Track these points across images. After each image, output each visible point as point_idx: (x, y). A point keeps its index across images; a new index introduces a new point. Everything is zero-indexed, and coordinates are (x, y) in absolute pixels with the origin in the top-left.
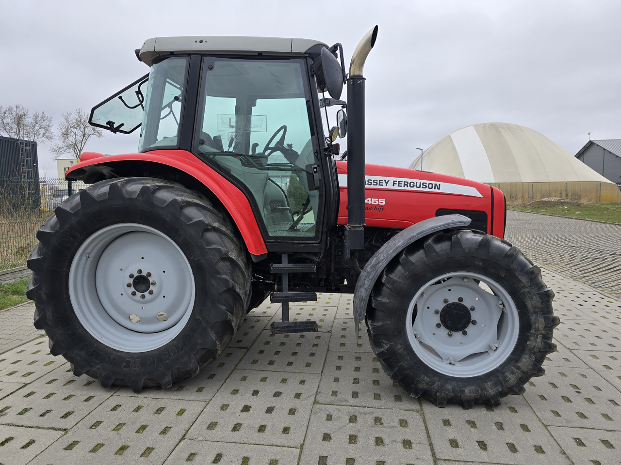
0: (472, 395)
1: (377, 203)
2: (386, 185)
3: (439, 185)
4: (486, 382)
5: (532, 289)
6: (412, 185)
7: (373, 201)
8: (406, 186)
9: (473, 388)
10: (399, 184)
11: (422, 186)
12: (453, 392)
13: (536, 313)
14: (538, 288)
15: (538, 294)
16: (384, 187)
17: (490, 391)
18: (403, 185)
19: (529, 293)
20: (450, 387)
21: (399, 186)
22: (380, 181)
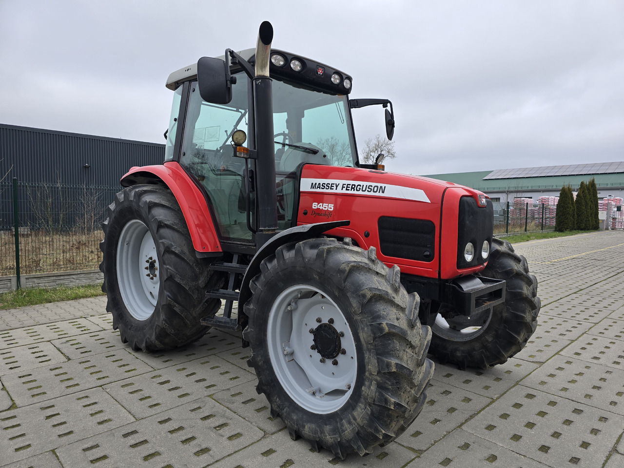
0: (311, 434)
1: (326, 209)
2: (336, 189)
3: (385, 187)
4: (326, 425)
5: (365, 318)
6: (358, 189)
7: (324, 206)
8: (353, 189)
9: (313, 426)
10: (347, 187)
11: (367, 189)
12: (297, 425)
13: (369, 350)
14: (373, 318)
15: (371, 325)
16: (334, 191)
17: (328, 437)
18: (350, 189)
19: (362, 322)
20: (295, 418)
21: (347, 190)
22: (332, 184)
